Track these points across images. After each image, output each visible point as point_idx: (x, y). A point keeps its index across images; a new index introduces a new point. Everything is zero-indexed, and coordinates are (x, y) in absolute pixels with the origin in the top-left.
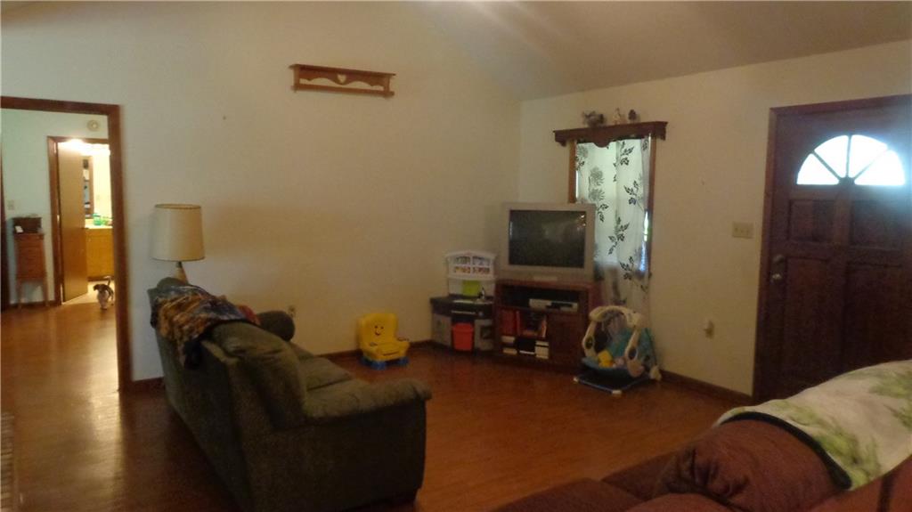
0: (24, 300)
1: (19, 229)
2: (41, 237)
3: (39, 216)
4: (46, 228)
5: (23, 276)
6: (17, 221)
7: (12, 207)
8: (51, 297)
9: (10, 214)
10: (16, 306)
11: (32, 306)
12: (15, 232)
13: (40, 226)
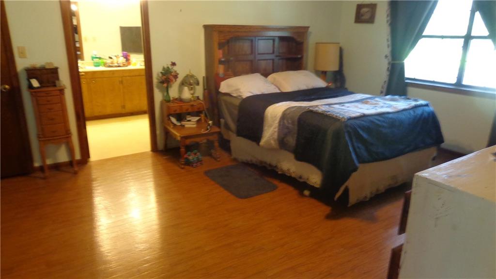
0: (49, 162)
1: (35, 83)
2: (62, 91)
3: (56, 65)
4: (65, 78)
5: (46, 138)
6: (32, 72)
7: (23, 54)
8: (78, 156)
9: (21, 64)
10: (42, 169)
11: (57, 167)
12: (30, 86)
13: (58, 79)
